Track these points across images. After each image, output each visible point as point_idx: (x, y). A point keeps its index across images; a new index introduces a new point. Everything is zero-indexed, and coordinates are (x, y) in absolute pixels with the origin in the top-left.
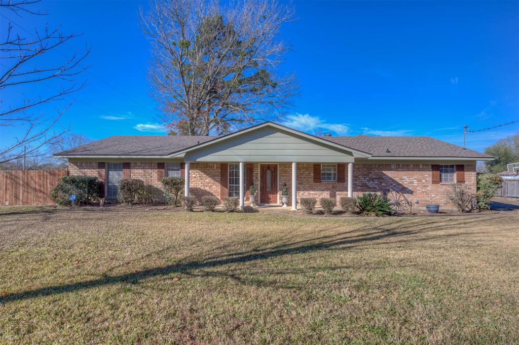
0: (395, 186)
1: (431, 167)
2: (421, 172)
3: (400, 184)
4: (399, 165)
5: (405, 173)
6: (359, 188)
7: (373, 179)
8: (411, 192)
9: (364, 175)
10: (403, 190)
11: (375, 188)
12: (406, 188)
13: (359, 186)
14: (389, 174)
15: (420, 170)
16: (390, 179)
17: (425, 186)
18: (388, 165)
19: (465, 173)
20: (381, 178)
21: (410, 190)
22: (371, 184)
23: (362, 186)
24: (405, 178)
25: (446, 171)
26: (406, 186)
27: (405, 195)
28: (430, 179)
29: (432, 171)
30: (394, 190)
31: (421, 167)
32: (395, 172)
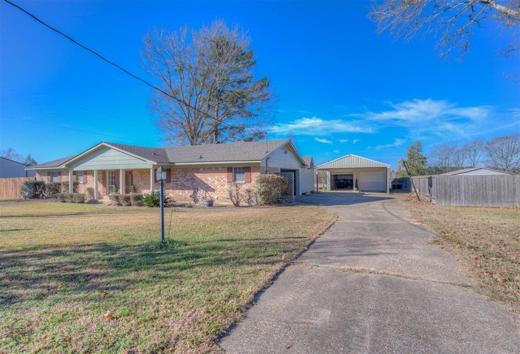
0: (202, 185)
1: (226, 169)
2: (220, 174)
3: (206, 184)
4: (205, 168)
5: (209, 174)
6: (179, 187)
7: (187, 180)
8: (213, 190)
9: (183, 177)
10: (208, 188)
11: (189, 187)
12: (210, 187)
13: (180, 185)
14: (199, 176)
15: (219, 172)
16: (199, 179)
17: (222, 185)
18: (197, 169)
19: (252, 174)
20: (193, 179)
21: (213, 189)
22: (187, 184)
23: (181, 185)
24: (210, 179)
25: (240, 173)
26: (210, 185)
27: (209, 192)
28: (226, 179)
29: (228, 172)
30: (201, 188)
31: (220, 169)
32: (203, 174)
